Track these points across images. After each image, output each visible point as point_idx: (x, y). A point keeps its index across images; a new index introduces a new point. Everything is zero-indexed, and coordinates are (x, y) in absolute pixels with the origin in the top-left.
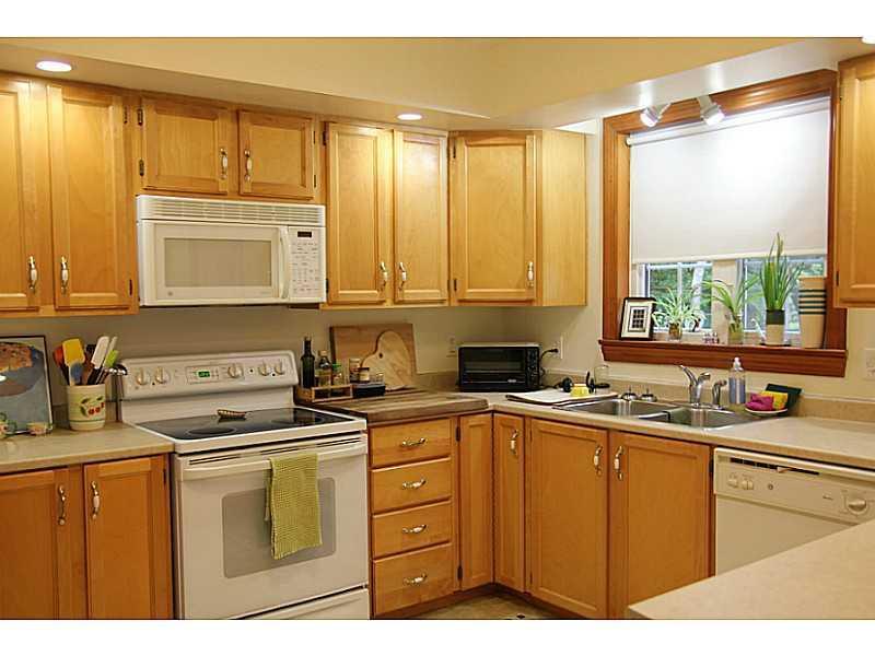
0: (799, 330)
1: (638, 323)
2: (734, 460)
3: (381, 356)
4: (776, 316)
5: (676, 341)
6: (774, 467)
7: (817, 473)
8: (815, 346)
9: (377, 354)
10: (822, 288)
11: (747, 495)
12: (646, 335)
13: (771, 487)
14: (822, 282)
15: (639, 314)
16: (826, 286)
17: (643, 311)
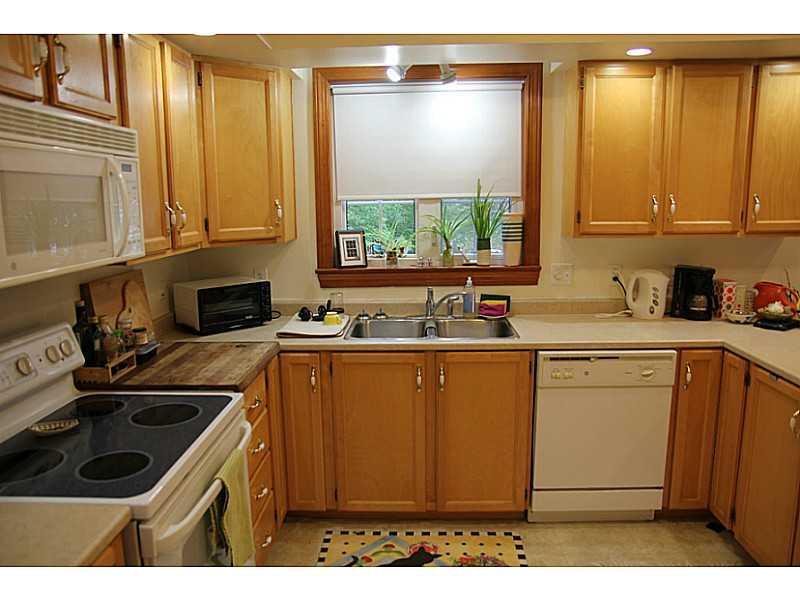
0: (503, 252)
1: (352, 253)
2: (552, 359)
3: (130, 311)
4: (483, 244)
5: (393, 267)
6: (588, 359)
7: (617, 358)
8: (517, 264)
9: (127, 310)
10: (521, 222)
11: (569, 382)
12: (361, 262)
13: (587, 373)
14: (521, 218)
15: (351, 244)
16: (524, 221)
17: (354, 242)
